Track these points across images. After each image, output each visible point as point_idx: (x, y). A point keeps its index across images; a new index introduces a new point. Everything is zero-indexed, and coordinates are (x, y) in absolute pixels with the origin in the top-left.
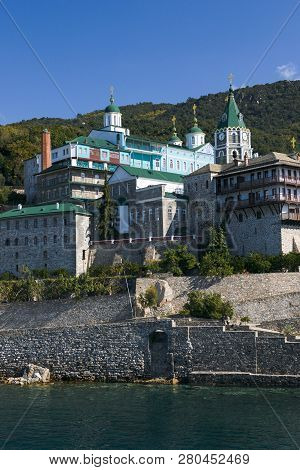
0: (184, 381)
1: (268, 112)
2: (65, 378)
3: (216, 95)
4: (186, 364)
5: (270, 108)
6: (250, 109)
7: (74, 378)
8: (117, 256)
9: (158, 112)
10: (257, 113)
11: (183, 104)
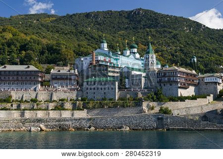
0: (168, 130)
1: (104, 24)
2: (133, 129)
3: (80, 14)
4: (168, 125)
5: (105, 22)
6: (96, 22)
7: (136, 130)
8: (128, 95)
9: (51, 19)
10: (99, 24)
11: (64, 16)
